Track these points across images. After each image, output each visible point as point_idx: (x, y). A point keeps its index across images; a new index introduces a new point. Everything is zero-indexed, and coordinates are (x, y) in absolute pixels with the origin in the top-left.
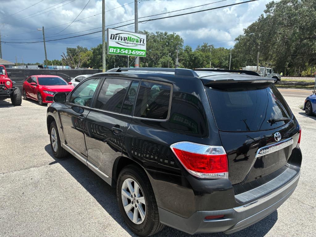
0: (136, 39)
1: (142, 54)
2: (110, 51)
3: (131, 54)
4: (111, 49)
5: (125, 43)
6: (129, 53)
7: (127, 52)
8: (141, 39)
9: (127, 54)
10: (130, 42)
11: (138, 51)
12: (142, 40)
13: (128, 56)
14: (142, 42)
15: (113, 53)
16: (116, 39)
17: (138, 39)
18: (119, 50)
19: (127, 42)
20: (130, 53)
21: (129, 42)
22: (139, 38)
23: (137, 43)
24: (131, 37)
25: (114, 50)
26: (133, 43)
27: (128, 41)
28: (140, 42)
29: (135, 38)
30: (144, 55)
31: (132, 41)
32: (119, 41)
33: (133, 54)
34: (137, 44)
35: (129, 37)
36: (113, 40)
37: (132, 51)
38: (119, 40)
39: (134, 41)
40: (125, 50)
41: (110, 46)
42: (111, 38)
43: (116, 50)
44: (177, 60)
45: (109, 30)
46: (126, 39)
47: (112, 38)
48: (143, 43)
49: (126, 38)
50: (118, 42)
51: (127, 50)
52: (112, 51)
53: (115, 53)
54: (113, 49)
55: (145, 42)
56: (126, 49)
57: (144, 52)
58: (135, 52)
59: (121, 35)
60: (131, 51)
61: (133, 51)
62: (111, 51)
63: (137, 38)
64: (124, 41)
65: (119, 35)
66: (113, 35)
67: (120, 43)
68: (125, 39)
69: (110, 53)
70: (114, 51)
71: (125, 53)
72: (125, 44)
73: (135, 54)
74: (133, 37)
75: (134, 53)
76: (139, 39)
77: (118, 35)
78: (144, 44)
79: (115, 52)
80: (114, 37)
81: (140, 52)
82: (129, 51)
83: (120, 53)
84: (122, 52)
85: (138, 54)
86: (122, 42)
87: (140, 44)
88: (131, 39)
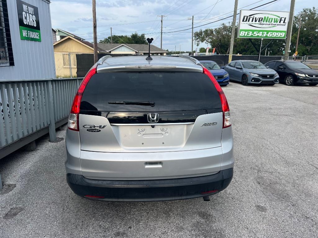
0: (275, 19)
1: (280, 36)
2: (241, 35)
3: (266, 36)
4: (241, 32)
5: (260, 24)
6: (264, 35)
7: (260, 35)
8: (281, 18)
9: (261, 37)
11: (276, 33)
12: (282, 19)
13: (262, 39)
14: (282, 22)
15: (244, 36)
16: (249, 21)
17: (277, 19)
18: (251, 32)
19: (262, 23)
20: (264, 36)
21: (265, 23)
22: (279, 17)
23: (275, 23)
24: (268, 17)
25: (245, 34)
26: (270, 23)
27: (264, 22)
28: (280, 22)
29: (274, 17)
30: (283, 36)
31: (269, 22)
32: (252, 23)
33: (268, 36)
34: (275, 25)
36: (246, 22)
37: (267, 34)
38: (252, 21)
40: (259, 33)
41: (240, 30)
42: (243, 21)
43: (248, 33)
45: (242, 11)
46: (262, 20)
47: (245, 20)
48: (284, 22)
49: (262, 18)
50: (252, 24)
51: (261, 33)
52: (243, 35)
54: (244, 32)
55: (287, 21)
56: (259, 31)
57: (284, 33)
58: (272, 34)
59: (255, 16)
61: (269, 33)
62: (242, 34)
63: (276, 17)
64: (258, 23)
66: (246, 17)
67: (253, 25)
68: (260, 20)
69: (240, 36)
71: (258, 36)
72: (260, 26)
73: (270, 36)
74: (270, 17)
76: (278, 18)
77: (252, 16)
78: (284, 24)
79: (246, 35)
80: (246, 19)
81: (279, 34)
82: (264, 33)
83: (252, 36)
84: (255, 35)
85: (275, 36)
86: (256, 24)
87: (280, 23)
88: (267, 20)
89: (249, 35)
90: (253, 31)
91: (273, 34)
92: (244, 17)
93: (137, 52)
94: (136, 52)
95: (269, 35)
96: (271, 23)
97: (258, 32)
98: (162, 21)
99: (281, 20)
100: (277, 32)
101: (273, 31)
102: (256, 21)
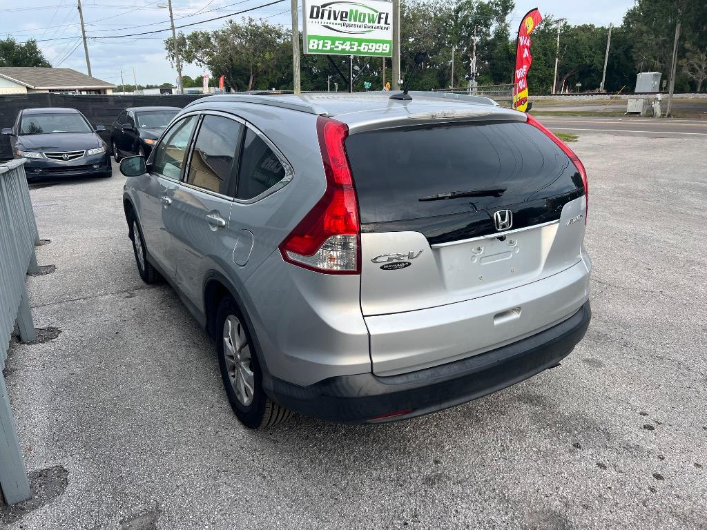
0: (369, 15)
1: (383, 50)
2: (311, 47)
3: (359, 51)
4: (311, 41)
5: (344, 25)
6: (353, 48)
7: (347, 48)
8: (380, 14)
9: (349, 52)
10: (355, 23)
11: (374, 44)
12: (383, 16)
13: (352, 57)
14: (383, 21)
15: (317, 50)
16: (322, 18)
17: (373, 15)
19: (347, 22)
20: (355, 50)
21: (352, 22)
22: (377, 12)
23: (371, 24)
24: (357, 11)
25: (318, 45)
26: (361, 23)
27: (350, 20)
28: (379, 22)
29: (368, 11)
30: (387, 51)
31: (360, 21)
32: (329, 21)
33: (362, 50)
34: (371, 27)
35: (351, 11)
36: (316, 20)
37: (360, 45)
38: (329, 18)
39: (364, 21)
40: (344, 43)
41: (309, 36)
42: (311, 17)
43: (324, 43)
44: (472, 61)
46: (346, 17)
47: (315, 16)
48: (386, 23)
49: (347, 13)
50: (329, 25)
51: (348, 43)
52: (315, 48)
53: (322, 51)
54: (316, 41)
55: (390, 20)
56: (345, 40)
57: (388, 45)
58: (368, 46)
59: (334, 7)
60: (356, 44)
61: (363, 44)
62: (313, 46)
63: (372, 12)
64: (340, 22)
65: (330, 6)
66: (315, 9)
67: (331, 26)
68: (344, 16)
69: (310, 50)
70: (318, 47)
71: (343, 50)
72: (343, 29)
73: (366, 50)
74: (361, 10)
75: (364, 49)
76: (375, 14)
77: (327, 8)
78: (387, 26)
79: (320, 48)
80: (317, 13)
81: (379, 47)
82: (354, 45)
83: (332, 50)
84: (338, 47)
85: (373, 51)
86: (336, 24)
87: (379, 25)
88: (356, 16)
89: (327, 47)
90: (333, 40)
91: (370, 47)
92: (313, 8)
93: (33, 87)
94: (28, 88)
95: (364, 48)
96: (364, 24)
97: (342, 42)
98: (79, 8)
99: (380, 18)
100: (376, 42)
101: (369, 41)
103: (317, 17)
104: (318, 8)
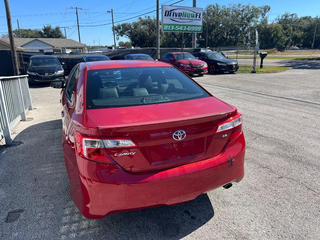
0: (192, 14)
1: (198, 29)
4: (165, 26)
5: (180, 19)
7: (181, 29)
9: (182, 31)
10: (185, 18)
12: (198, 14)
13: (183, 33)
14: (198, 17)
15: (167, 30)
16: (170, 16)
17: (193, 14)
19: (182, 18)
20: (185, 30)
22: (195, 13)
23: (193, 18)
24: (186, 13)
25: (168, 28)
26: (188, 18)
27: (183, 17)
29: (191, 13)
30: (200, 30)
31: (187, 17)
32: (173, 17)
33: (188, 30)
34: (193, 19)
35: (184, 13)
37: (187, 28)
39: (189, 17)
40: (180, 27)
41: (164, 24)
42: (165, 15)
43: (171, 27)
45: (164, 6)
46: (181, 15)
47: (167, 15)
48: (199, 17)
50: (173, 19)
51: (182, 27)
52: (167, 29)
54: (167, 26)
55: (201, 16)
56: (180, 25)
57: (200, 28)
59: (176, 11)
61: (189, 27)
64: (178, 17)
65: (174, 11)
66: (167, 12)
67: (174, 19)
68: (180, 15)
69: (164, 30)
71: (179, 30)
74: (188, 12)
75: (189, 29)
76: (195, 14)
77: (172, 11)
78: (200, 19)
79: (169, 29)
80: (168, 14)
81: (196, 28)
82: (184, 27)
83: (174, 30)
84: (177, 29)
85: (193, 30)
86: (176, 18)
88: (186, 15)
89: (172, 29)
90: (175, 25)
91: (192, 28)
93: (55, 46)
94: (53, 47)
99: (197, 15)
100: (195, 26)
102: (176, 16)
103: (168, 16)
104: (169, 12)
